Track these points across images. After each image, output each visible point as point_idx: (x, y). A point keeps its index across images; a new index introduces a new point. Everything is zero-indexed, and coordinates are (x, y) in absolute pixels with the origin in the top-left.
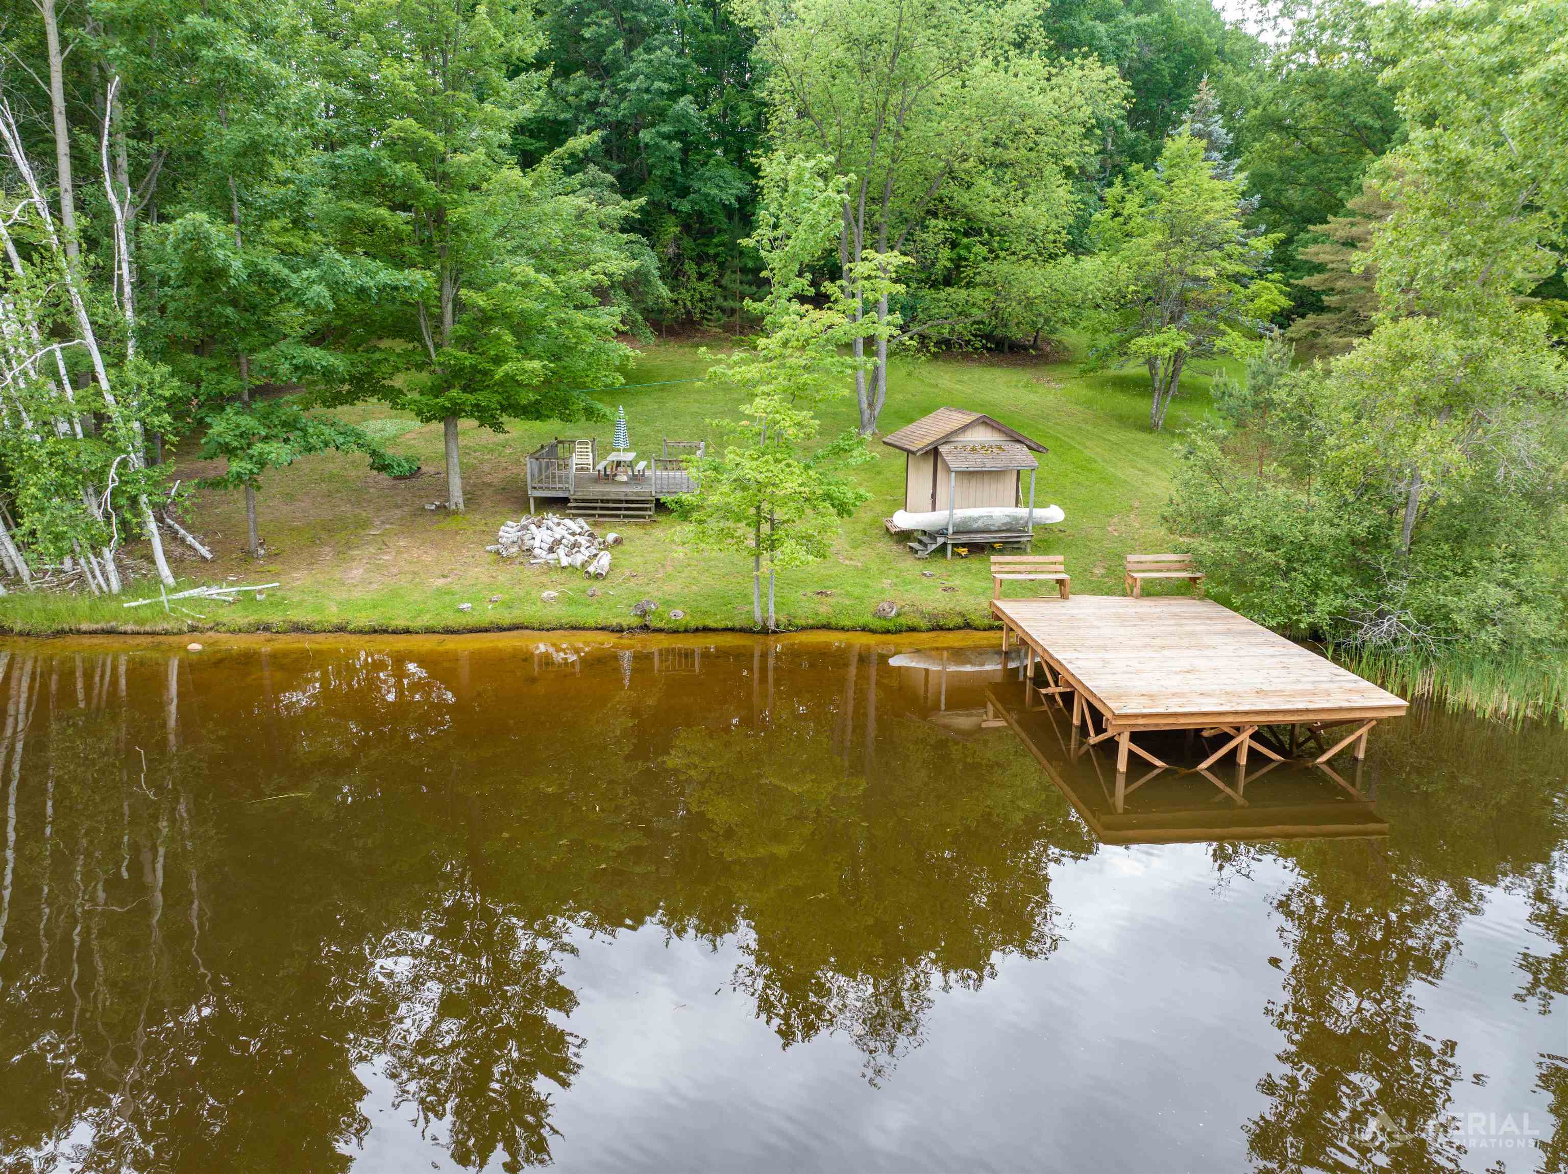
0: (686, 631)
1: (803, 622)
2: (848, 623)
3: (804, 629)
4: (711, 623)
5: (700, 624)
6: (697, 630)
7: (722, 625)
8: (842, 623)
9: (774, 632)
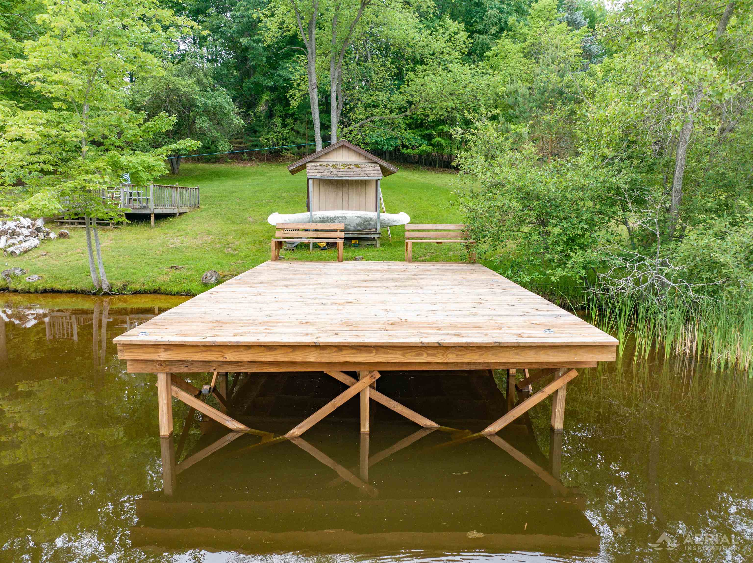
0: (36, 292)
1: (137, 287)
2: (175, 289)
3: (136, 293)
4: (58, 286)
5: (48, 286)
6: (45, 291)
7: (65, 288)
8: (169, 289)
9: (106, 294)
